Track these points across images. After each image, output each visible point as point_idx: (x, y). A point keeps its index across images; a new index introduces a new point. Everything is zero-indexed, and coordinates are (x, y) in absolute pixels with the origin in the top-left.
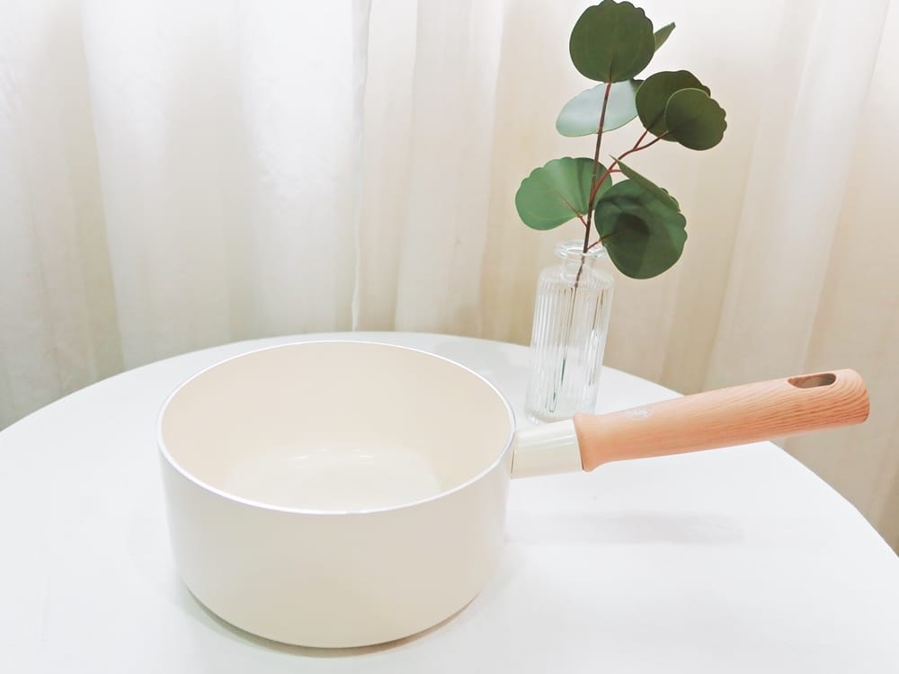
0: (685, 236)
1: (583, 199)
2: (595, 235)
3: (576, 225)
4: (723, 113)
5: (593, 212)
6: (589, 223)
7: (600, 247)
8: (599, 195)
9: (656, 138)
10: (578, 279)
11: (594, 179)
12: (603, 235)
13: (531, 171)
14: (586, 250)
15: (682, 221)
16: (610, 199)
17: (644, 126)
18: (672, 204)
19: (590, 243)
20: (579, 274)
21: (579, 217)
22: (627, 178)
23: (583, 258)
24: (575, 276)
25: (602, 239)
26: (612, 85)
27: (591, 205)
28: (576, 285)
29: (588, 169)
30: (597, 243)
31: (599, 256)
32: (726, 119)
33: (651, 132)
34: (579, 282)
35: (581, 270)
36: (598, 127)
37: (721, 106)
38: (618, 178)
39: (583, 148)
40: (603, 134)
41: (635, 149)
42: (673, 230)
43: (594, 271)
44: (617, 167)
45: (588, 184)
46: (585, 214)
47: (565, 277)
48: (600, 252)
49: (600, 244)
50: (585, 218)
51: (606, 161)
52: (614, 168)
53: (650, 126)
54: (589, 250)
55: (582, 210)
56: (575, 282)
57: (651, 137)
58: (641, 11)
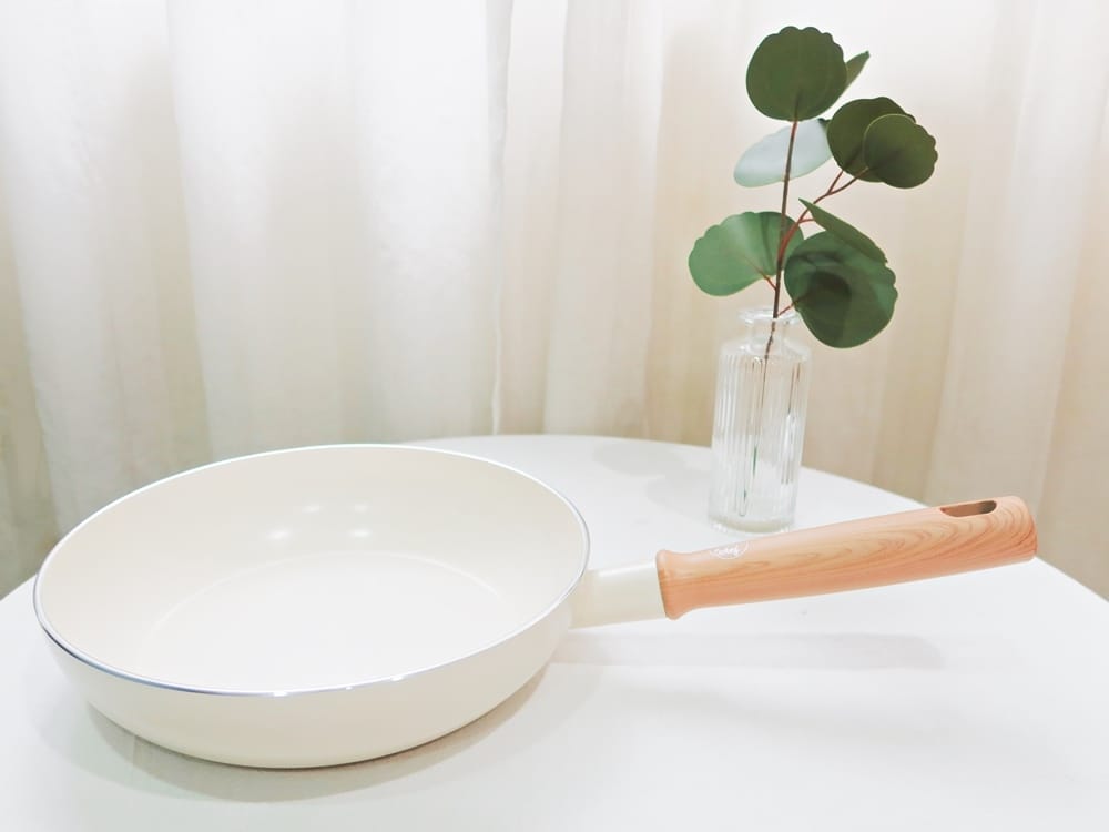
0: (895, 294)
1: (770, 258)
2: (786, 299)
3: (762, 289)
4: (932, 141)
5: (783, 273)
6: (778, 284)
7: (793, 312)
8: (789, 252)
9: (852, 178)
10: (768, 350)
11: (782, 234)
12: (796, 298)
13: (706, 228)
14: (775, 316)
15: (890, 277)
16: (801, 256)
17: (839, 165)
18: (877, 256)
19: (780, 309)
20: (769, 344)
21: (766, 278)
22: (822, 230)
23: (773, 324)
24: (765, 347)
25: (795, 303)
26: (799, 123)
27: (780, 262)
28: (766, 357)
29: (773, 224)
30: (788, 308)
31: (792, 322)
32: (936, 148)
33: (848, 172)
34: (770, 354)
35: (771, 339)
36: (784, 173)
37: (930, 133)
38: (810, 229)
39: (767, 200)
40: (790, 182)
41: (830, 193)
42: (880, 289)
43: (786, 341)
44: (809, 215)
45: (775, 240)
46: (772, 274)
47: (752, 348)
48: (793, 318)
49: (793, 309)
50: (774, 279)
51: (794, 211)
52: (805, 218)
53: (846, 165)
54: (780, 317)
55: (769, 269)
56: (764, 354)
57: (847, 177)
58: (828, 36)
